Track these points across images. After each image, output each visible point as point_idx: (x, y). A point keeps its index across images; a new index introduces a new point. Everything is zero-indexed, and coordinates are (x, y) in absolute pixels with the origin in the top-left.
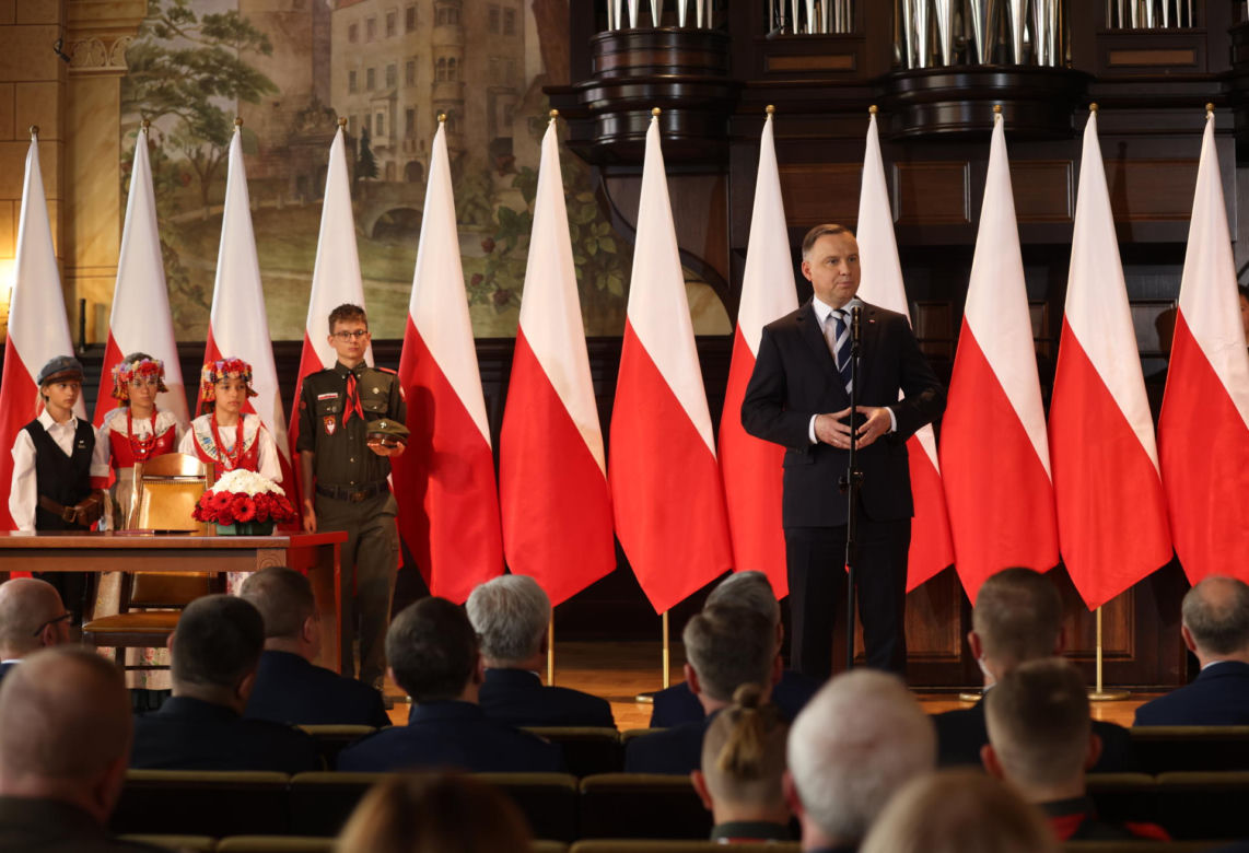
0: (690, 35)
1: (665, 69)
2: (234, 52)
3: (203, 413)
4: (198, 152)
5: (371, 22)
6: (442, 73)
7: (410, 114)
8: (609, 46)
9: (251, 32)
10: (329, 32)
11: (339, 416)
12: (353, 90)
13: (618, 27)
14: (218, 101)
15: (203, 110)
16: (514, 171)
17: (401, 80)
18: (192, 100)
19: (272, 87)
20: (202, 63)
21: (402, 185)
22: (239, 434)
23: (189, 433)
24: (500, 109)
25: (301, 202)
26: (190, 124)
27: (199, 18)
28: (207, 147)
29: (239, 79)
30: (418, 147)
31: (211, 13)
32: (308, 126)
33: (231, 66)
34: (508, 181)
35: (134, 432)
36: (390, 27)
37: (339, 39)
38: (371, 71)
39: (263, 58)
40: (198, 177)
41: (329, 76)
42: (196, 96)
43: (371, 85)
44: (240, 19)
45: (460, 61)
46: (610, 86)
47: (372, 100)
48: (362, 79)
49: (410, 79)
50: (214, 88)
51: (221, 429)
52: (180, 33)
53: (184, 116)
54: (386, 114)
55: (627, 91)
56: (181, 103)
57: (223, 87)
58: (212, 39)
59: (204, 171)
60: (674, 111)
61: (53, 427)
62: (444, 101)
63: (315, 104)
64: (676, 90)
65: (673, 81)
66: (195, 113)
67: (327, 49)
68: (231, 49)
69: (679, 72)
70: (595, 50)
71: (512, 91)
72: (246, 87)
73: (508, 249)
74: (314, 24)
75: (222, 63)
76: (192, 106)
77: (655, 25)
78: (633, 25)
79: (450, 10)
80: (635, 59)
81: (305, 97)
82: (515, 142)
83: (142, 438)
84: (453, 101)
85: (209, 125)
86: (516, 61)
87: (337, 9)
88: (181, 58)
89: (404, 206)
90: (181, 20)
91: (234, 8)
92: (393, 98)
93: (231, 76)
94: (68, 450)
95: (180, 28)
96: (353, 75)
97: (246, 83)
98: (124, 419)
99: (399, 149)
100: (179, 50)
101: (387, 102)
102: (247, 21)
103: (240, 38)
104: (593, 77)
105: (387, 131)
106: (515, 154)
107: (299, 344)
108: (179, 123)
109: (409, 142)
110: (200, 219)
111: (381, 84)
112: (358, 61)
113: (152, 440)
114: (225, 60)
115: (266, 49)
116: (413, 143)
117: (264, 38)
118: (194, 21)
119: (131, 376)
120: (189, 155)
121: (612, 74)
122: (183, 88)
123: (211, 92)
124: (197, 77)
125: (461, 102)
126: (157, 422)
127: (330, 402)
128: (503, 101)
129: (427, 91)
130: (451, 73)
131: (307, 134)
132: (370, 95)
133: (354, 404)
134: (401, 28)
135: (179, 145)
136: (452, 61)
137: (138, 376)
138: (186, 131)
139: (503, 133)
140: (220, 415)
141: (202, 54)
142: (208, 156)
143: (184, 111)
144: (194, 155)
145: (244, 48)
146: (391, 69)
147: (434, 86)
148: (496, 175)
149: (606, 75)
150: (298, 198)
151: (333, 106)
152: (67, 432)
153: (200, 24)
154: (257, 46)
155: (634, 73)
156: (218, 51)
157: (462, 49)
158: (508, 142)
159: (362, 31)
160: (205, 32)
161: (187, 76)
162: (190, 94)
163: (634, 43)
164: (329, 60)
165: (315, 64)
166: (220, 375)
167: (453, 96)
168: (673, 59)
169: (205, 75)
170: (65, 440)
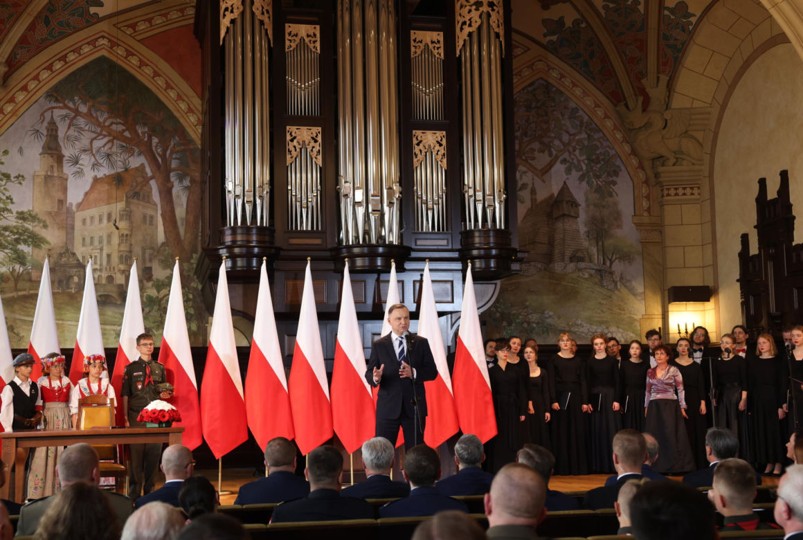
0: (261, 229)
1: (251, 242)
2: (30, 227)
3: (83, 378)
4: (13, 268)
5: (92, 218)
6: (123, 240)
7: (109, 256)
8: (228, 232)
9: (38, 219)
10: (74, 221)
11: (143, 382)
12: (84, 245)
13: (232, 225)
14: (22, 247)
15: (16, 251)
16: (153, 280)
17: (105, 242)
18: (11, 246)
19: (48, 243)
20: (15, 231)
21: (104, 285)
22: (100, 386)
23: (77, 386)
24: (147, 256)
25: (60, 291)
26: (9, 257)
27: (14, 212)
28: (17, 267)
29: (33, 238)
30: (112, 269)
31: (20, 210)
32: (63, 260)
33: (29, 233)
34: (150, 284)
35: (53, 386)
36: (101, 220)
37: (78, 224)
38: (92, 238)
39: (44, 230)
40: (13, 279)
41: (74, 239)
42: (13, 245)
43: (92, 243)
44: (34, 214)
45: (131, 236)
46: (230, 248)
47: (92, 250)
48: (88, 240)
49: (109, 242)
50: (21, 241)
51: (92, 385)
52: (6, 218)
53: (6, 253)
54: (98, 256)
55: (237, 250)
56: (6, 247)
57: (25, 242)
58: (20, 221)
59: (16, 277)
60: (255, 259)
61: (21, 384)
62: (123, 251)
63: (67, 250)
64: (256, 250)
65: (255, 247)
66: (12, 252)
67: (73, 228)
68: (29, 226)
69: (257, 243)
70: (222, 233)
71: (152, 248)
72: (36, 242)
73: (150, 312)
74: (67, 218)
75: (25, 231)
76: (11, 249)
77: (248, 224)
78: (239, 224)
79: (126, 215)
80: (239, 238)
81: (63, 247)
82: (153, 269)
83: (56, 388)
84: (128, 252)
85: (19, 257)
86: (154, 236)
87: (77, 211)
88: (6, 229)
89: (106, 293)
90: (6, 212)
91: (31, 209)
92: (101, 249)
93: (29, 237)
94: (28, 394)
95: (5, 216)
96: (84, 239)
97: (36, 241)
98: (48, 381)
99: (104, 270)
100: (5, 225)
101: (99, 251)
102: (37, 215)
103: (33, 221)
104: (221, 244)
105: (98, 262)
106: (153, 273)
107: (116, 349)
108: (4, 256)
109: (108, 268)
110: (14, 297)
111: (96, 243)
112: (86, 233)
113: (60, 389)
114: (26, 230)
115: (45, 226)
116: (110, 268)
117: (44, 222)
118: (12, 213)
119: (52, 363)
120: (9, 270)
121: (229, 244)
122: (6, 241)
123: (20, 244)
124: (13, 237)
125: (130, 252)
126: (63, 381)
127: (140, 376)
128: (148, 252)
129: (116, 247)
130: (126, 240)
131: (63, 263)
132: (92, 247)
133: (149, 377)
134: (105, 221)
135: (4, 265)
136: (127, 235)
137: (56, 364)
138: (7, 260)
139: (148, 265)
140: (91, 378)
141: (15, 227)
142: (17, 270)
143: (7, 251)
144: (11, 270)
145: (35, 226)
146: (101, 237)
147: (119, 245)
148: (145, 282)
149: (227, 244)
150: (59, 289)
151: (75, 251)
152: (27, 386)
153: (15, 214)
154: (41, 225)
155: (239, 243)
156: (23, 226)
157: (132, 230)
158: (150, 269)
159: (88, 221)
160: (17, 218)
161: (8, 236)
162: (9, 244)
163: (239, 231)
164: (74, 232)
165: (67, 234)
166: (92, 361)
167: (127, 249)
168: (254, 238)
169: (16, 236)
170: (26, 390)
